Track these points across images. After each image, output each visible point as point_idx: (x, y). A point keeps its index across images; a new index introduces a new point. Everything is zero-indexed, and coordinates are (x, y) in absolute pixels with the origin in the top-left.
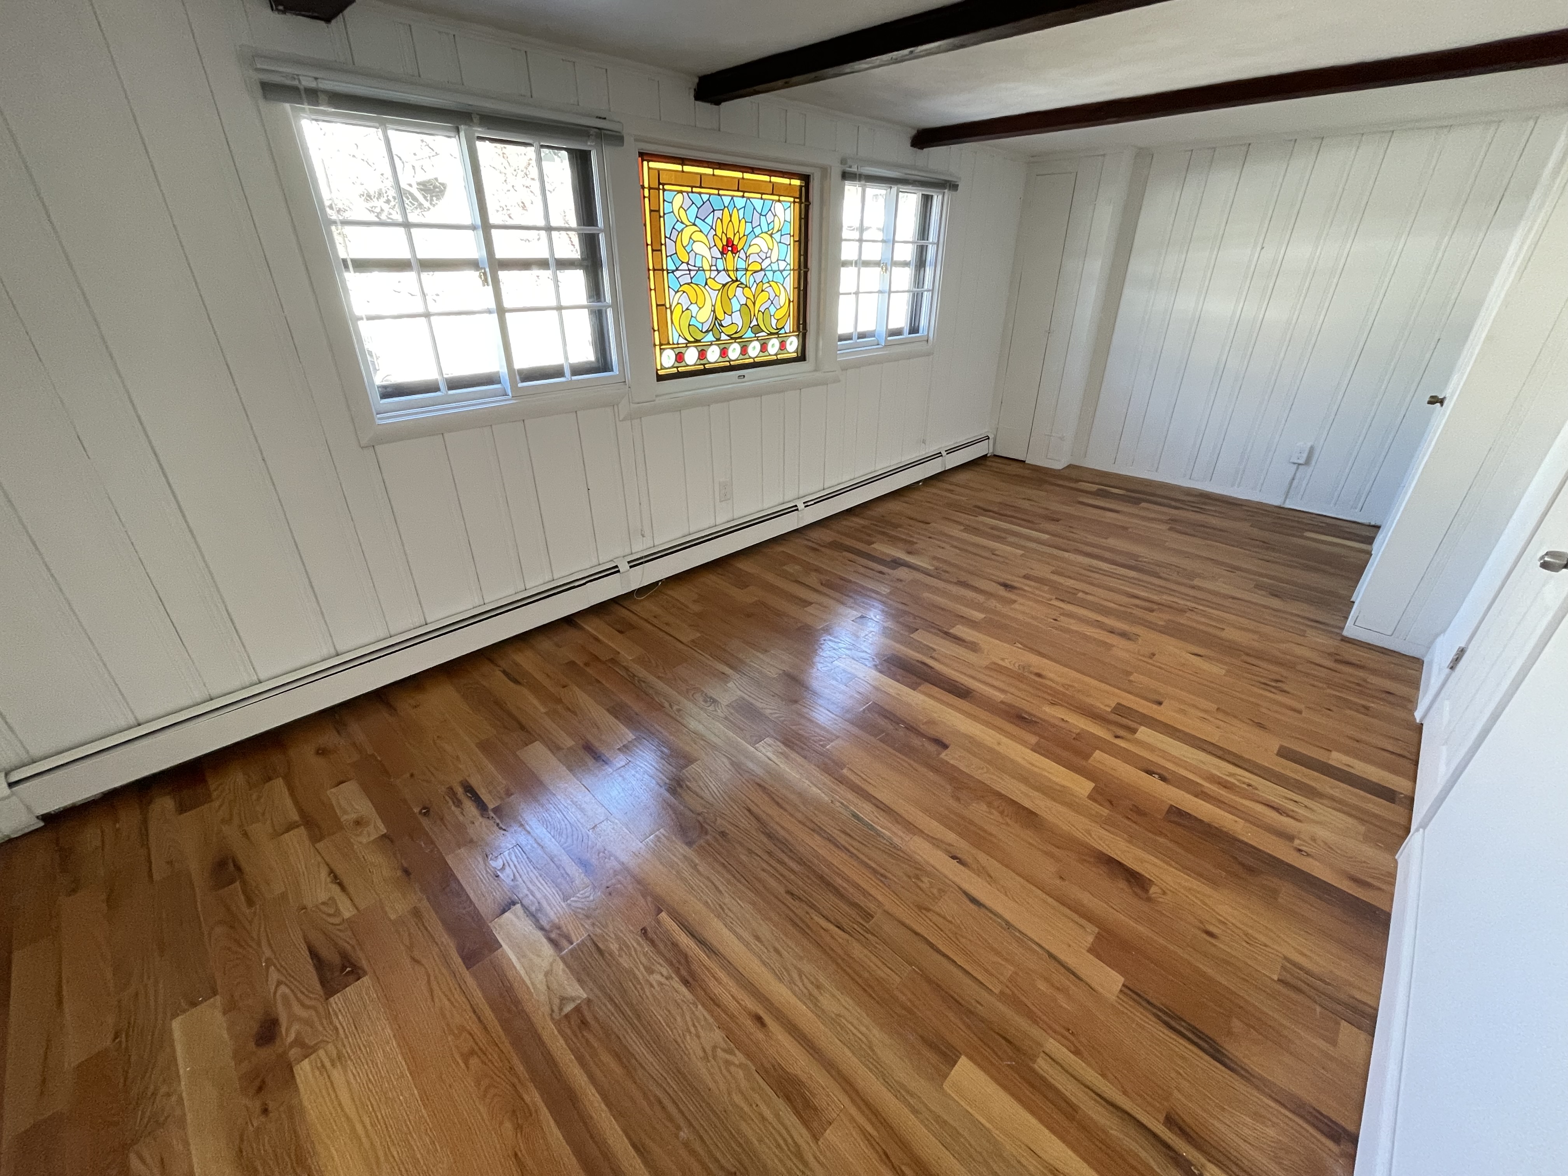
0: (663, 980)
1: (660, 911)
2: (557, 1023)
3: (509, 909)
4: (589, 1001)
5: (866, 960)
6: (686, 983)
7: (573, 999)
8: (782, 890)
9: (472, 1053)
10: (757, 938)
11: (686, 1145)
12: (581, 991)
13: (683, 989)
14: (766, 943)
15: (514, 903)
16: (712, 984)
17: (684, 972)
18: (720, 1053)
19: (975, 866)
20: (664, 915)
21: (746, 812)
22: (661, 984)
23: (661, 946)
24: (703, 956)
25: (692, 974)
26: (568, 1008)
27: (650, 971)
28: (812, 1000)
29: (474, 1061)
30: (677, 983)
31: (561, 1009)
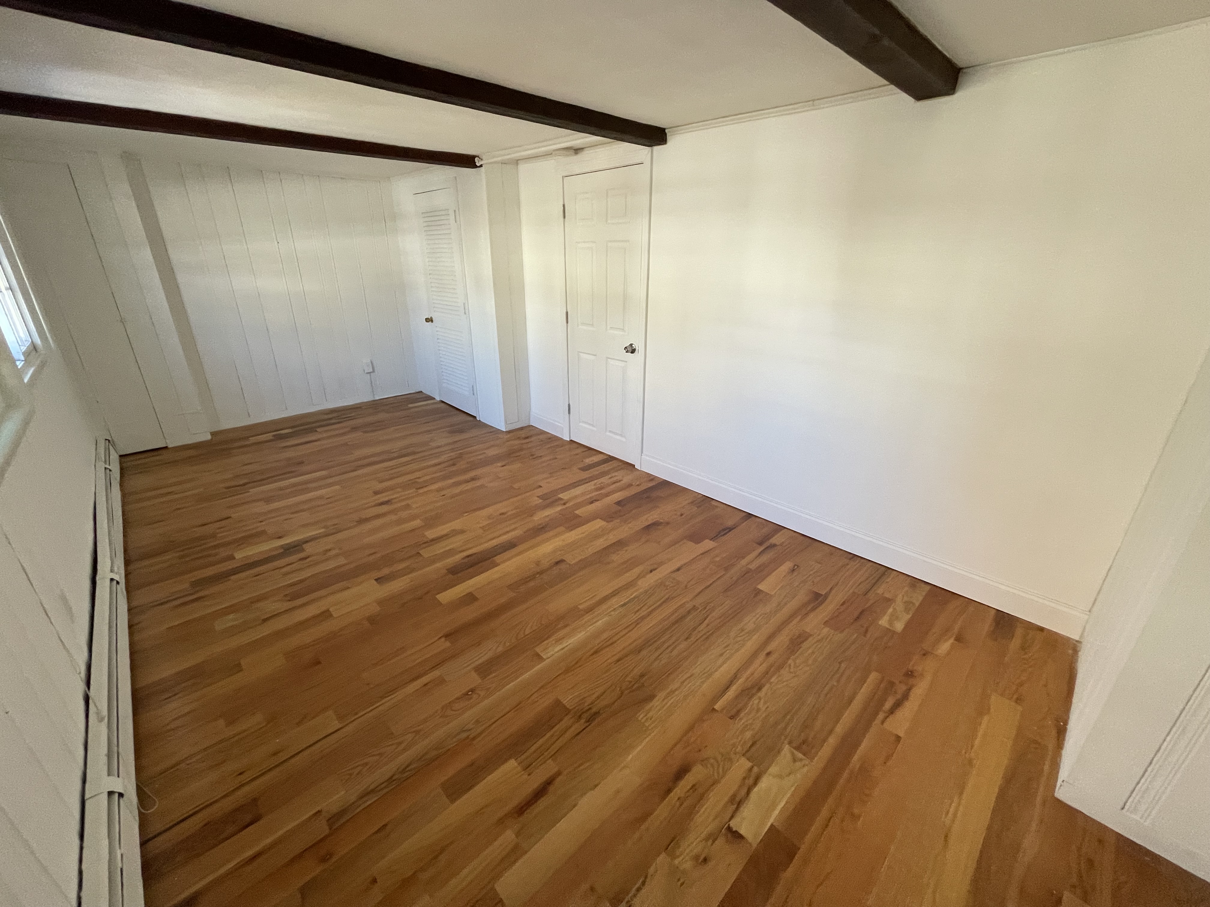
0: (762, 701)
1: (714, 709)
2: (812, 759)
3: (736, 832)
4: (790, 743)
5: (721, 611)
6: (760, 689)
7: (793, 754)
8: (686, 643)
9: (853, 815)
10: (721, 655)
11: (838, 681)
12: (785, 749)
13: (764, 690)
14: (724, 651)
15: (729, 829)
16: (756, 675)
17: (754, 691)
18: (792, 670)
19: (656, 566)
20: (716, 707)
21: (618, 663)
22: (765, 703)
23: (740, 706)
24: (741, 681)
25: (752, 687)
26: (800, 755)
27: (758, 710)
28: (751, 633)
29: (856, 811)
30: (762, 694)
31: (801, 760)
